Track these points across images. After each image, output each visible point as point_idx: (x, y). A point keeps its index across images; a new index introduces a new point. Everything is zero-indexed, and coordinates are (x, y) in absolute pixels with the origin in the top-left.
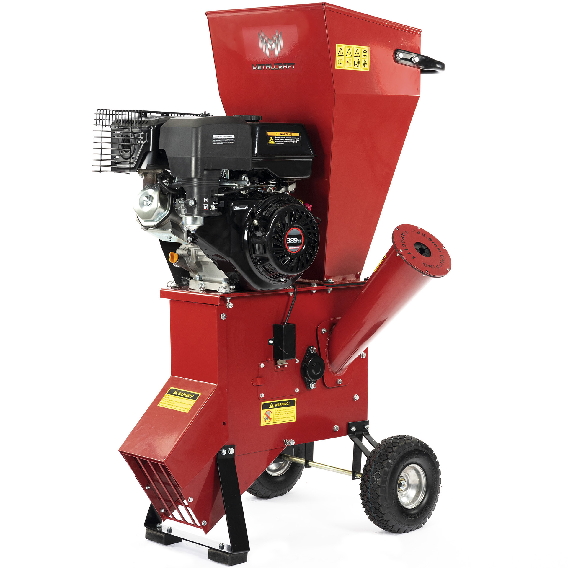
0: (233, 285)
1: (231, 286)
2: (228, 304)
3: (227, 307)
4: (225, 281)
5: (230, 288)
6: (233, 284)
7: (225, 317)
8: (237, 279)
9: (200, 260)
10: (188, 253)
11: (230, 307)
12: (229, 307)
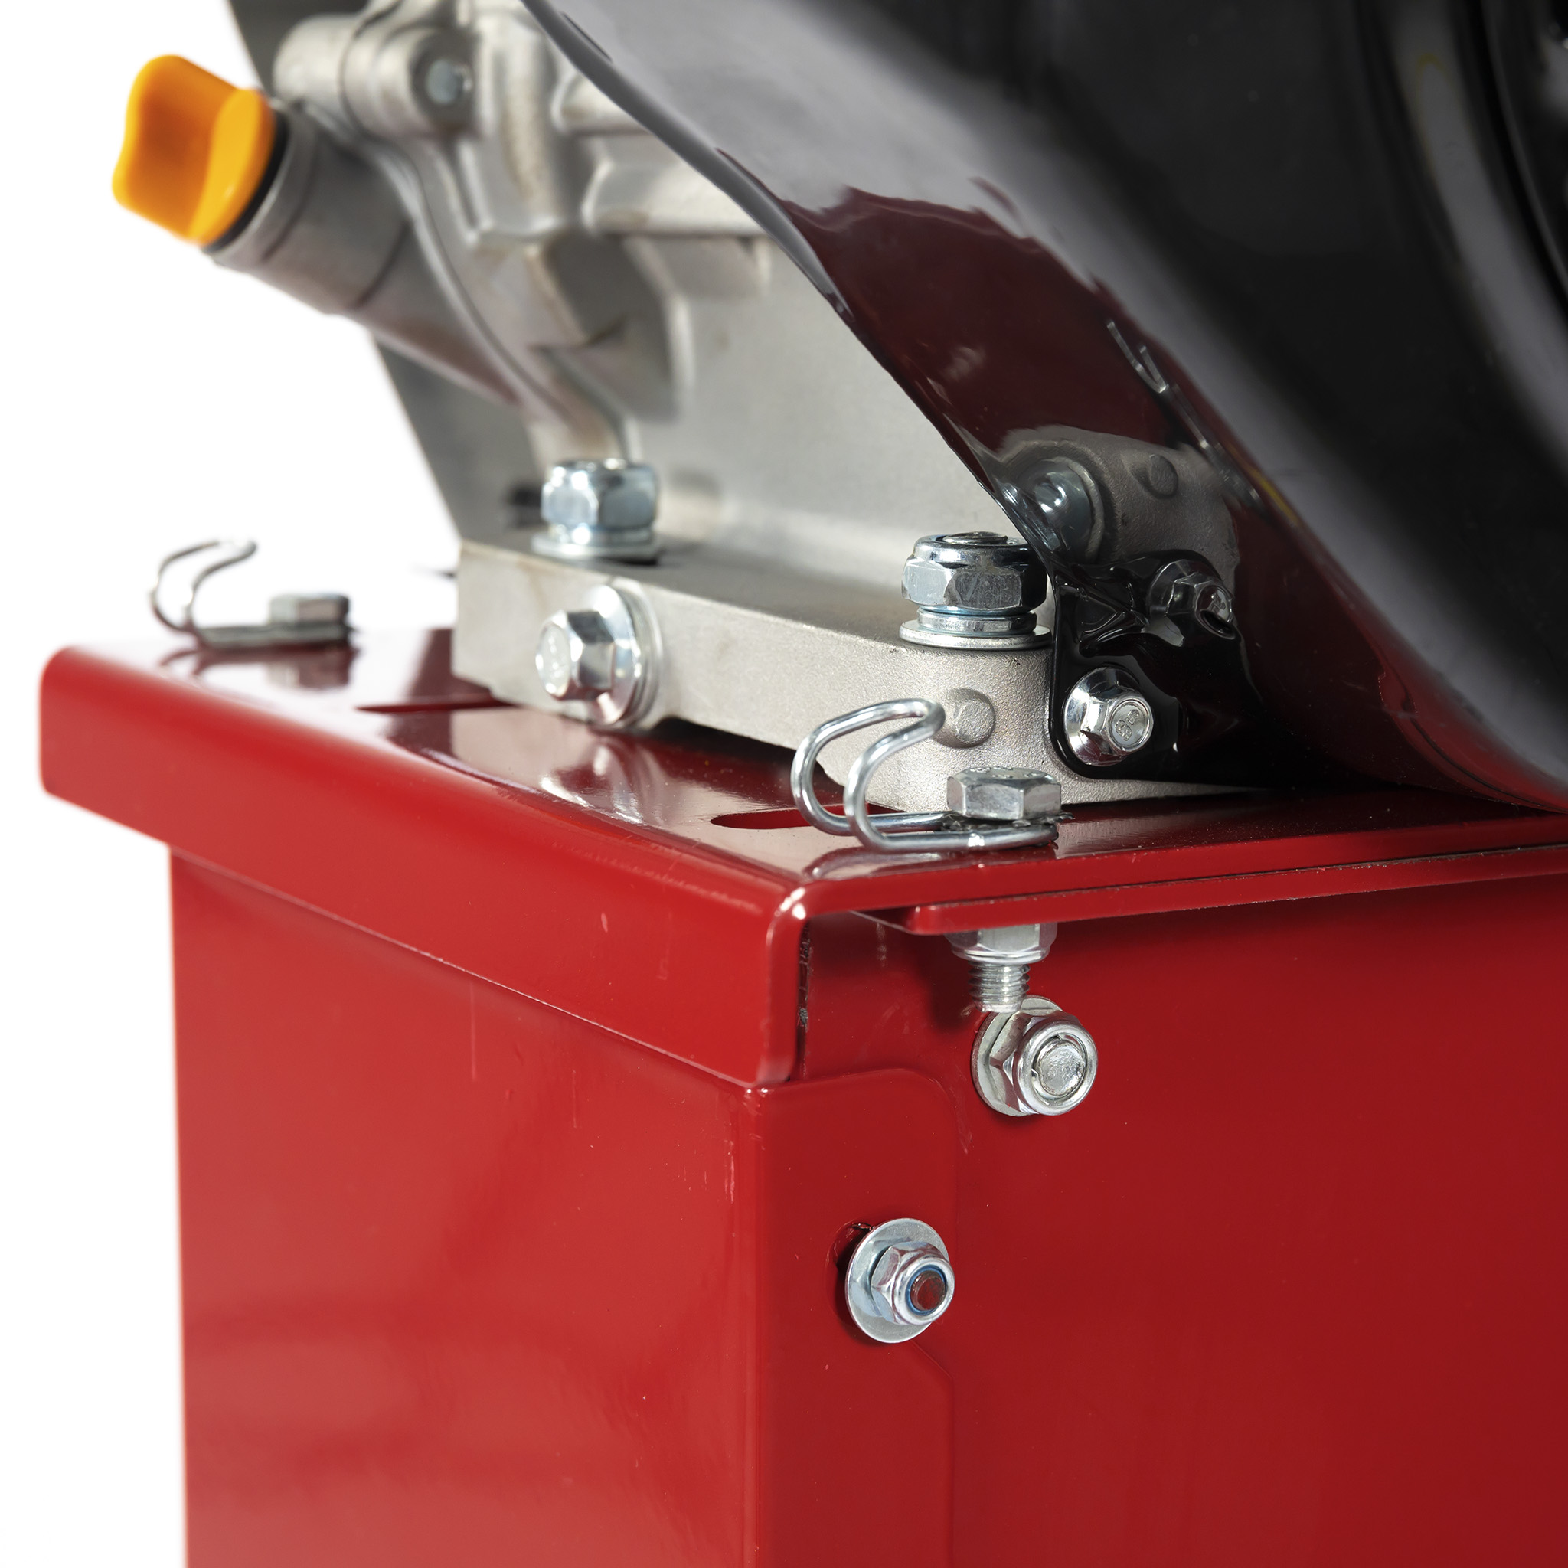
0: (1129, 685)
1: (1080, 695)
2: (995, 1040)
3: (990, 1087)
4: (962, 592)
5: (1057, 734)
6: (1130, 661)
7: (924, 1294)
8: (1200, 565)
9: (621, 215)
10: (418, 70)
11: (1035, 1101)
12: (1014, 1093)
